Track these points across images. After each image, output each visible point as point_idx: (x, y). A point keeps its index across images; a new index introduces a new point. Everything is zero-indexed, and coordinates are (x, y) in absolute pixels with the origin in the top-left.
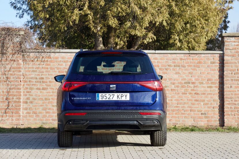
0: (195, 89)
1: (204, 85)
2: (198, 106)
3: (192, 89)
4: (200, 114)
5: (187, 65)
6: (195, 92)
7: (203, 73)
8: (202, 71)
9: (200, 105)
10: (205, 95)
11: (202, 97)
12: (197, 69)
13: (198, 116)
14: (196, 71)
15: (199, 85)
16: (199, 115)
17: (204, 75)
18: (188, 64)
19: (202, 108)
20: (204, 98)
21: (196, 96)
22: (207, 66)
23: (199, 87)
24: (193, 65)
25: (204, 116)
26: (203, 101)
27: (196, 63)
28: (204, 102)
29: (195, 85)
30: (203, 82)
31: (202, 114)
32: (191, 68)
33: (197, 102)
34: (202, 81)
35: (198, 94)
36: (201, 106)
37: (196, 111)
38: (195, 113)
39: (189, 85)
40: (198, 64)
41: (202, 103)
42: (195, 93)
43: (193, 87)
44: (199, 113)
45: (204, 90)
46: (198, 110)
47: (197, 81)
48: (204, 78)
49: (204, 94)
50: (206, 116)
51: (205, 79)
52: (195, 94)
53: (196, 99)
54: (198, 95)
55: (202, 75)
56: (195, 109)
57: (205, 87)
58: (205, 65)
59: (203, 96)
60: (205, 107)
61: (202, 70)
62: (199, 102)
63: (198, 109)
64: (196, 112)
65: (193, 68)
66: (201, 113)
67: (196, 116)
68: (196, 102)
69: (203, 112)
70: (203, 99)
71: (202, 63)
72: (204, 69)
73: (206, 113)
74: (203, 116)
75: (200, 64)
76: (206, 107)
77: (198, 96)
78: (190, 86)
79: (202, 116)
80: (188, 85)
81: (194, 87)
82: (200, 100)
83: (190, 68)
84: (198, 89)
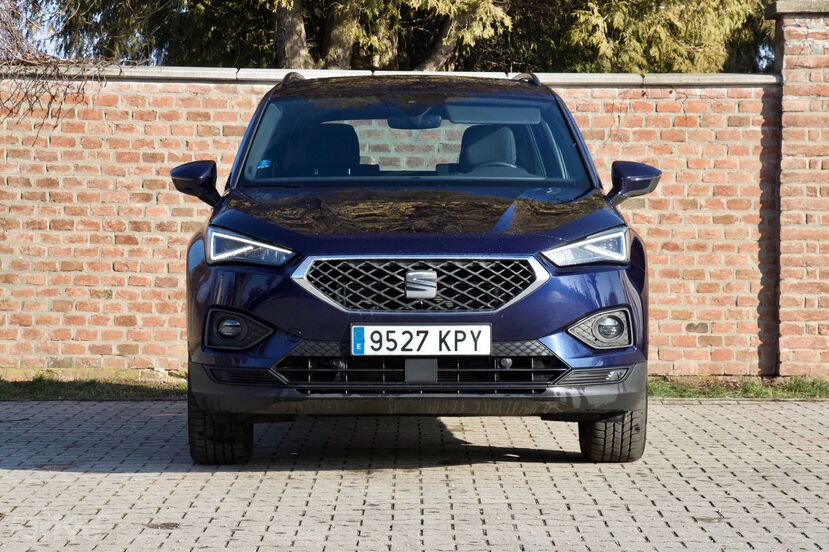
0: (664, 227)
1: (700, 214)
2: (674, 296)
3: (653, 226)
4: (684, 329)
5: (635, 132)
6: (663, 240)
7: (699, 164)
8: (693, 157)
9: (685, 292)
10: (705, 253)
11: (690, 261)
12: (675, 146)
13: (677, 335)
14: (669, 157)
15: (680, 213)
16: (680, 330)
17: (702, 172)
18: (636, 129)
19: (691, 303)
20: (699, 262)
21: (669, 254)
22: (714, 135)
23: (680, 221)
24: (658, 130)
25: (698, 335)
26: (699, 275)
27: (671, 121)
28: (698, 282)
29: (666, 213)
30: (697, 198)
31: (690, 327)
32: (649, 143)
33: (674, 281)
34: (691, 198)
35: (675, 247)
36: (688, 298)
37: (669, 316)
38: (662, 322)
39: (641, 212)
40: (676, 128)
41: (692, 285)
42: (666, 246)
43: (657, 221)
44: (681, 325)
45: (700, 232)
46: (676, 311)
47: (671, 198)
48: (701, 184)
49: (700, 247)
50: (708, 334)
51: (705, 189)
52: (662, 248)
53: (669, 266)
54: (675, 253)
55: (691, 171)
56: (663, 307)
57: (703, 221)
58: (708, 130)
59: (696, 255)
60: (703, 301)
61: (692, 152)
62: (680, 281)
63: (674, 307)
64: (669, 321)
65: (658, 142)
66: (687, 322)
67: (666, 335)
68: (670, 282)
69: (695, 321)
70: (696, 267)
71: (694, 124)
72: (700, 149)
73: (709, 323)
74: (694, 337)
75: (684, 129)
76: (708, 301)
77: (675, 256)
78: (643, 218)
79: (691, 334)
80: (638, 211)
81: (662, 218)
82: (685, 272)
83: (644, 142)
84: (676, 227)
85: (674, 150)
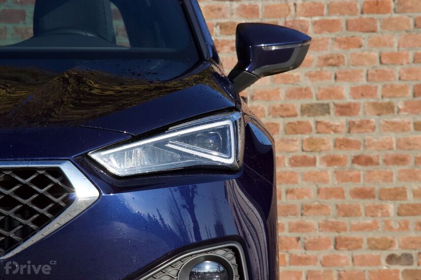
85: (364, 42)
